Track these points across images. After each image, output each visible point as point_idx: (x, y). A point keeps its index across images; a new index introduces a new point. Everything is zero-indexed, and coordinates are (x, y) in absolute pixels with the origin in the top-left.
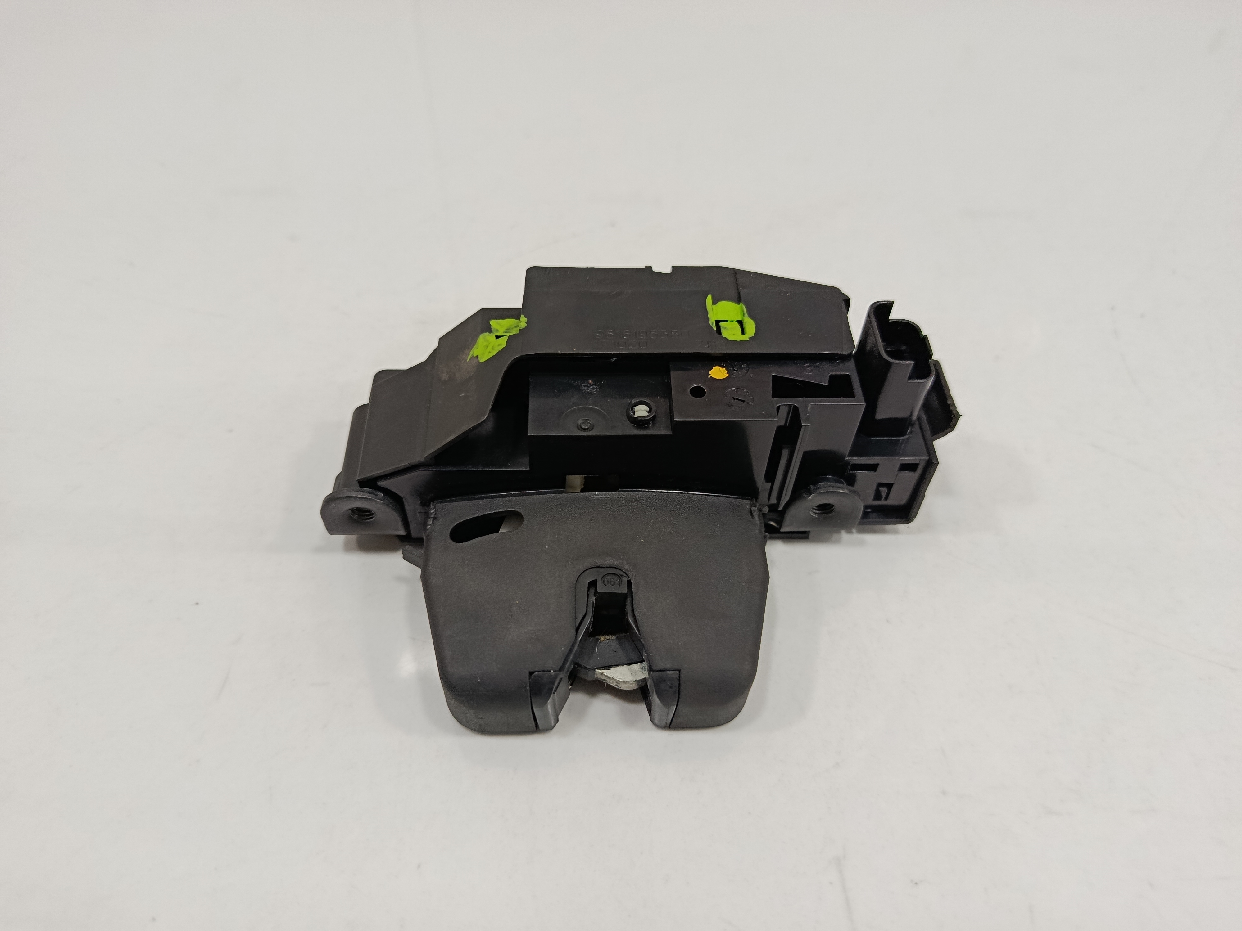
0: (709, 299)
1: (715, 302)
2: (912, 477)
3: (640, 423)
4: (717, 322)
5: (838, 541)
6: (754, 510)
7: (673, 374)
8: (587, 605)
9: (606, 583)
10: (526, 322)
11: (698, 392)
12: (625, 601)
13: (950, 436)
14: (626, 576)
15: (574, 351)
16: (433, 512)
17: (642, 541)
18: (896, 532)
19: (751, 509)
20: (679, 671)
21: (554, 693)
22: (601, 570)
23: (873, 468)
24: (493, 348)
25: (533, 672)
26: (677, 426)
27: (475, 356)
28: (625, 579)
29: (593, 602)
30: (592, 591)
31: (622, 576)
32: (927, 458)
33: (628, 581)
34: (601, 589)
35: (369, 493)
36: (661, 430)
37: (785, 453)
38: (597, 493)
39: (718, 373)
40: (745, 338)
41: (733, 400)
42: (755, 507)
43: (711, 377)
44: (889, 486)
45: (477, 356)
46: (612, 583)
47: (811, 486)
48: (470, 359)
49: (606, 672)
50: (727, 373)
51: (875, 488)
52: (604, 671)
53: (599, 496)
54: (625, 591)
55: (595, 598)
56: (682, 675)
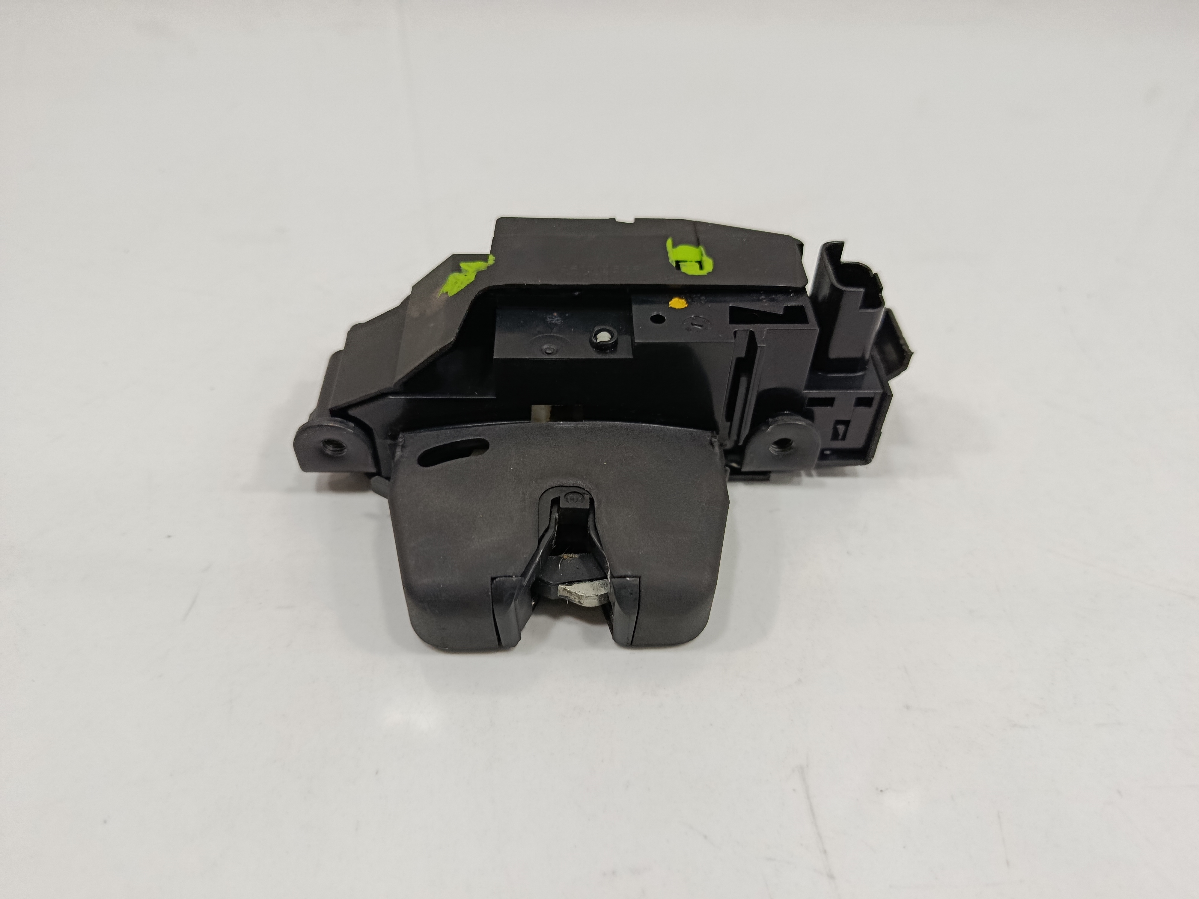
0: (669, 242)
1: (675, 245)
2: (869, 413)
3: (601, 347)
4: (677, 262)
6: (715, 441)
7: (634, 307)
8: (550, 518)
9: (569, 500)
10: (494, 260)
11: (658, 319)
12: (588, 516)
13: (904, 374)
14: (588, 493)
15: (539, 282)
16: (401, 441)
17: (605, 463)
18: (855, 475)
19: (711, 441)
20: (640, 578)
21: (516, 600)
22: (564, 489)
23: (829, 402)
24: (462, 283)
25: (495, 578)
27: (445, 292)
28: (587, 497)
29: (556, 517)
30: (555, 509)
31: (584, 494)
32: (880, 391)
33: (590, 498)
34: (563, 504)
35: (341, 422)
36: (624, 353)
37: (743, 380)
38: (561, 422)
39: (678, 303)
40: (704, 272)
41: (691, 326)
42: (716, 438)
43: (671, 307)
44: (847, 423)
45: (447, 293)
46: (575, 500)
47: (769, 419)
48: (440, 296)
49: (568, 588)
50: (686, 304)
51: (832, 426)
52: (567, 587)
53: (563, 425)
54: (588, 507)
55: (558, 514)
56: (642, 582)
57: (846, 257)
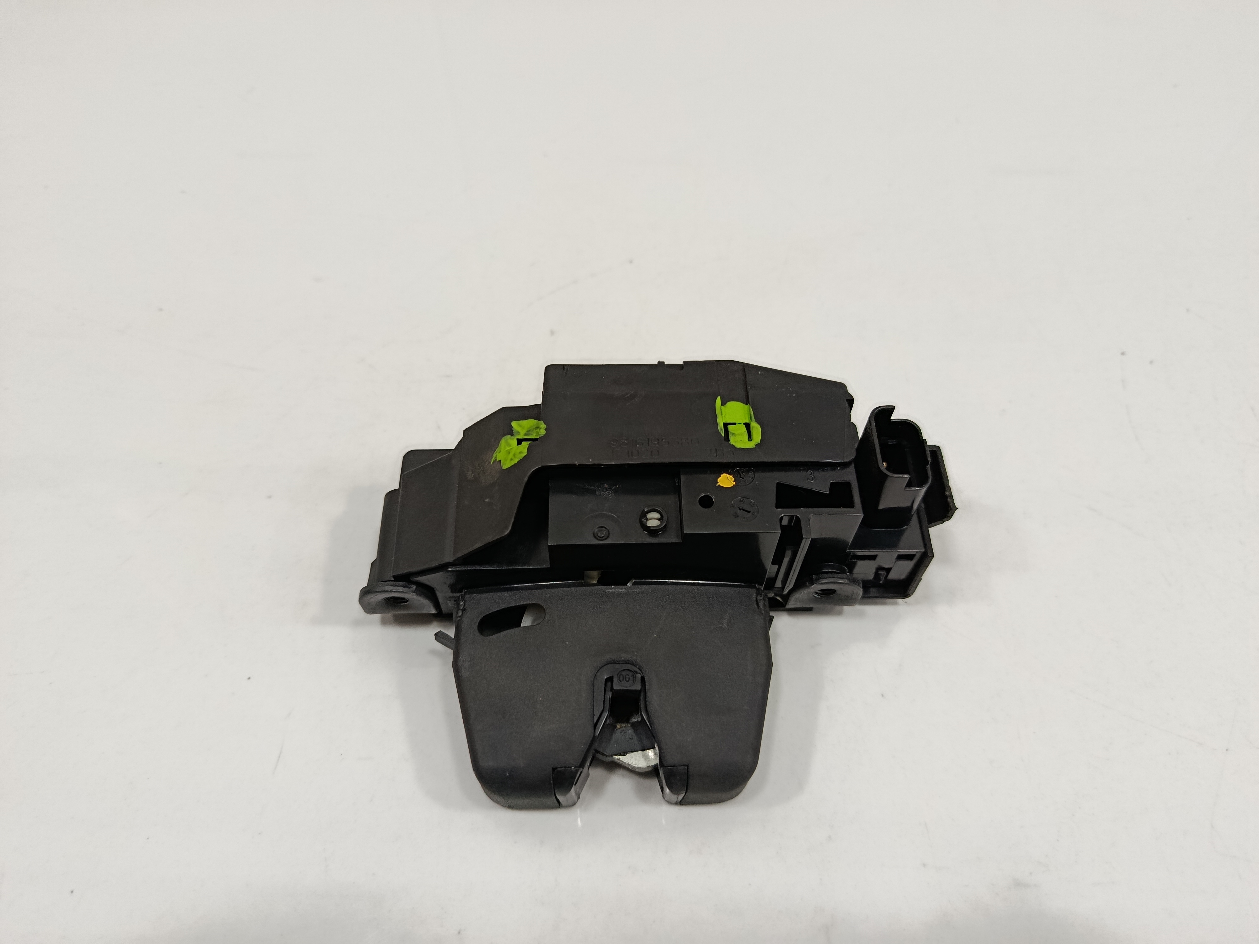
0: (719, 400)
1: (723, 403)
2: (908, 566)
3: (652, 532)
4: (726, 425)
5: (840, 613)
6: (760, 600)
7: (683, 478)
8: (604, 701)
9: (621, 679)
10: (545, 429)
11: (706, 502)
12: (639, 696)
13: (947, 524)
14: (640, 672)
15: (590, 462)
16: (462, 604)
17: (655, 636)
18: (896, 604)
19: (756, 599)
20: (688, 766)
21: (575, 785)
22: (618, 666)
23: (873, 558)
24: (514, 455)
25: (556, 768)
26: (685, 537)
27: (498, 460)
28: (639, 676)
29: (610, 697)
30: (609, 684)
31: (637, 672)
32: (923, 550)
33: (641, 677)
34: (616, 687)
35: (403, 586)
36: (672, 538)
37: (788, 554)
38: (613, 586)
39: (726, 480)
40: (751, 445)
41: (739, 511)
42: (761, 596)
43: (719, 485)
44: (888, 570)
45: (500, 461)
46: (627, 680)
47: (814, 575)
48: (493, 463)
49: (622, 758)
50: (734, 481)
51: (874, 570)
52: (620, 757)
53: (615, 590)
54: (638, 687)
55: (611, 693)
56: (690, 770)
57: (895, 416)
